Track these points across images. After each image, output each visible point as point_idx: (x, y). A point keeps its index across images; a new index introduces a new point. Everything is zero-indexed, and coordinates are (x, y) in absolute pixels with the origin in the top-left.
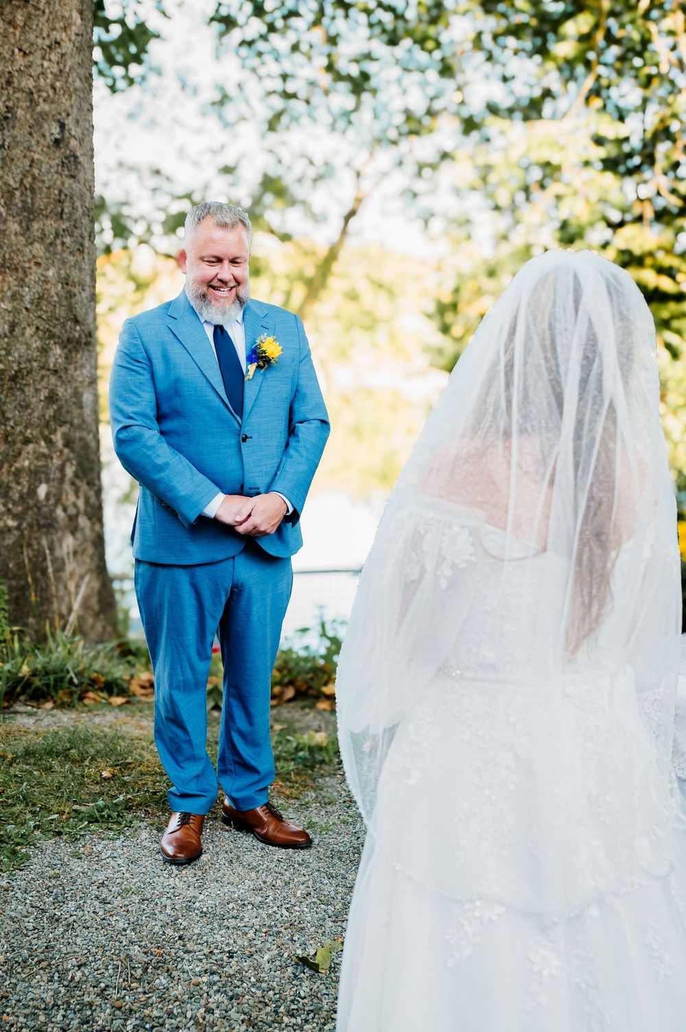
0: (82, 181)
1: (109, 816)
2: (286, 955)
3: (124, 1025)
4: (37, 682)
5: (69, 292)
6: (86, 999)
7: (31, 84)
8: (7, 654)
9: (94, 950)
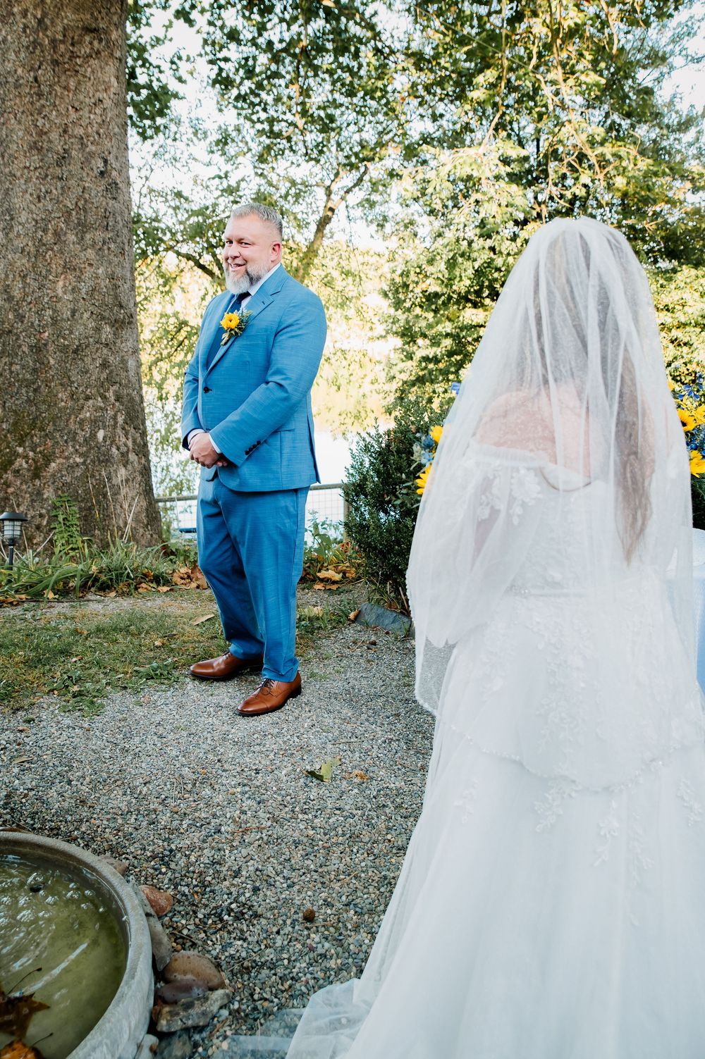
0: (122, 202)
1: (161, 674)
2: (298, 770)
3: (181, 825)
4: (103, 578)
5: (115, 285)
6: (152, 807)
7: (81, 131)
8: (80, 558)
9: (155, 772)
